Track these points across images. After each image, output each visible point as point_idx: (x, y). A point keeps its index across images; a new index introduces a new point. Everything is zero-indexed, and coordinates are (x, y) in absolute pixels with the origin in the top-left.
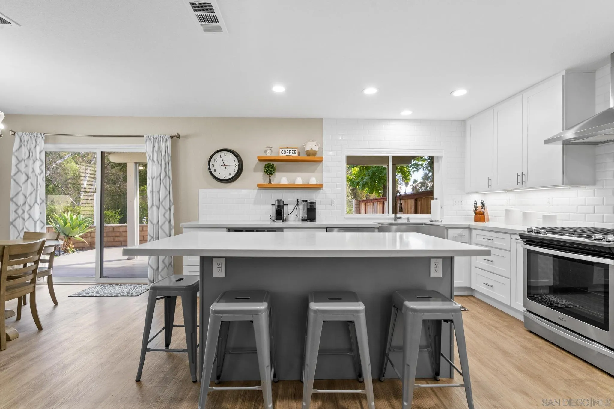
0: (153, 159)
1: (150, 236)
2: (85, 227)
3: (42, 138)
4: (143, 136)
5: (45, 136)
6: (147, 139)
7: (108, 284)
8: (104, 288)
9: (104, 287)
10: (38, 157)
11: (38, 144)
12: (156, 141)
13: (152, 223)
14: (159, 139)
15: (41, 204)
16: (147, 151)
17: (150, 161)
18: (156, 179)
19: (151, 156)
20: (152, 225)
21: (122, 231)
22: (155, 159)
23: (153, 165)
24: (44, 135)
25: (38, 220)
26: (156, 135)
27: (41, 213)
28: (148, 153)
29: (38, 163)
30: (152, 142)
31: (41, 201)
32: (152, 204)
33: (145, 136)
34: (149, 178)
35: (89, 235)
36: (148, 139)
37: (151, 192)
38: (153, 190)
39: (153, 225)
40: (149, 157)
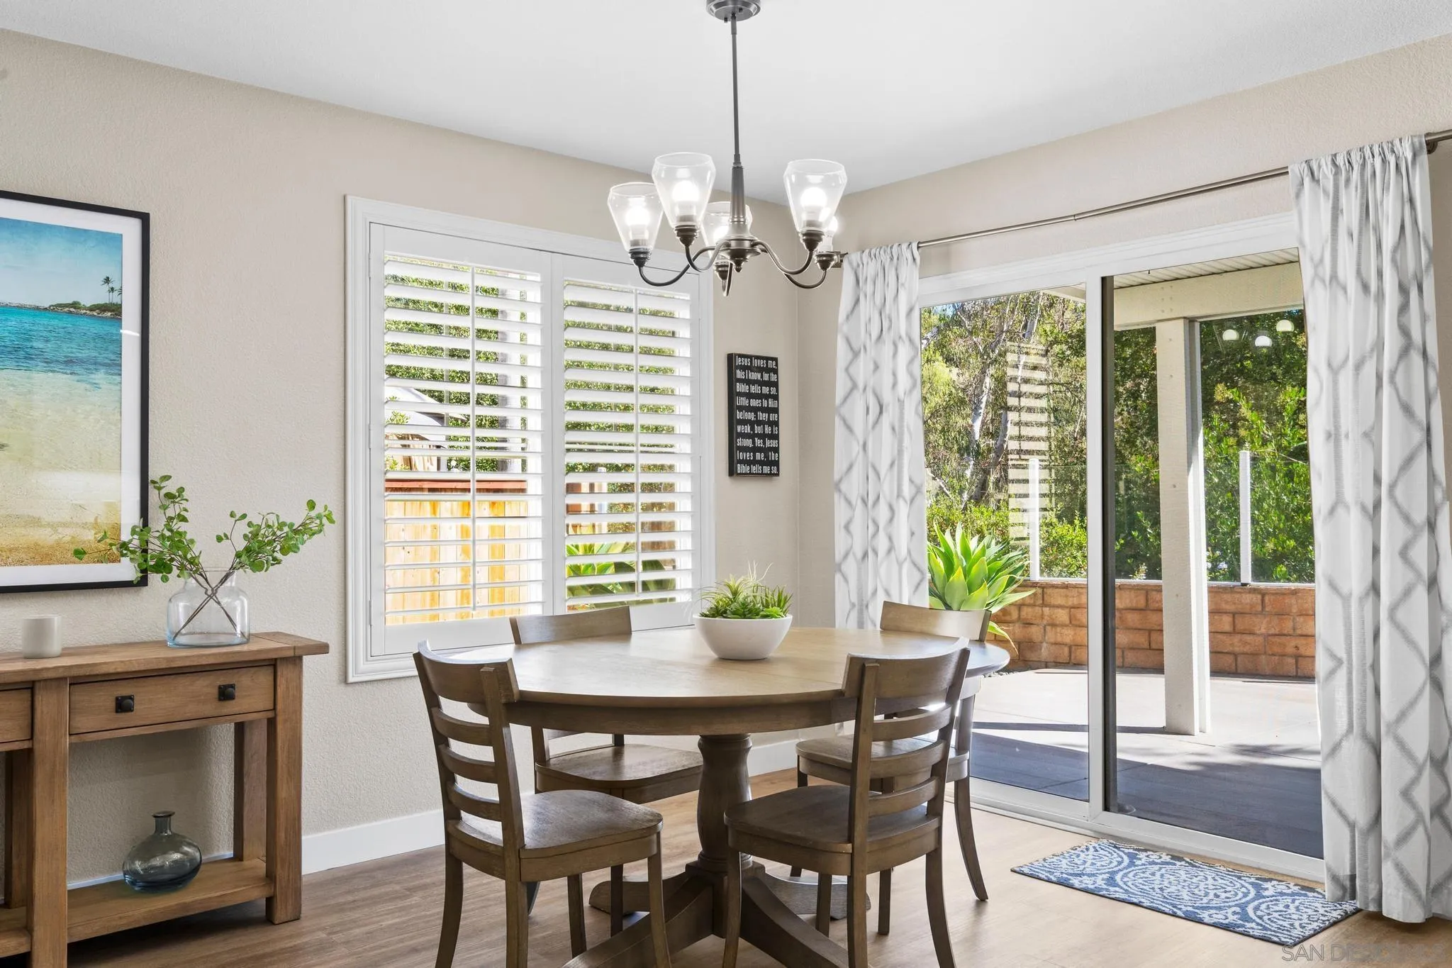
0: (1334, 276)
1: (1333, 656)
2: (1007, 587)
3: (914, 259)
4: (1283, 172)
5: (920, 249)
6: (1302, 184)
7: (1142, 843)
8: (1129, 866)
9: (1129, 855)
10: (903, 334)
11: (903, 285)
12: (1348, 181)
13: (1333, 586)
14: (1364, 165)
15: (912, 500)
16: (1302, 242)
17: (1318, 284)
18: (1358, 367)
19: (1321, 260)
20: (1339, 602)
21: (1126, 609)
22: (1347, 273)
23: (1333, 300)
24: (918, 247)
25: (906, 559)
26: (1349, 154)
27: (913, 534)
28: (1309, 247)
29: (904, 352)
30: (1325, 192)
31: (914, 491)
32: (1334, 495)
33: (1296, 169)
34: (1316, 370)
35: (1015, 615)
36: (1307, 180)
37: (1329, 436)
38: (1337, 427)
39: (1346, 599)
40: (1316, 267)
